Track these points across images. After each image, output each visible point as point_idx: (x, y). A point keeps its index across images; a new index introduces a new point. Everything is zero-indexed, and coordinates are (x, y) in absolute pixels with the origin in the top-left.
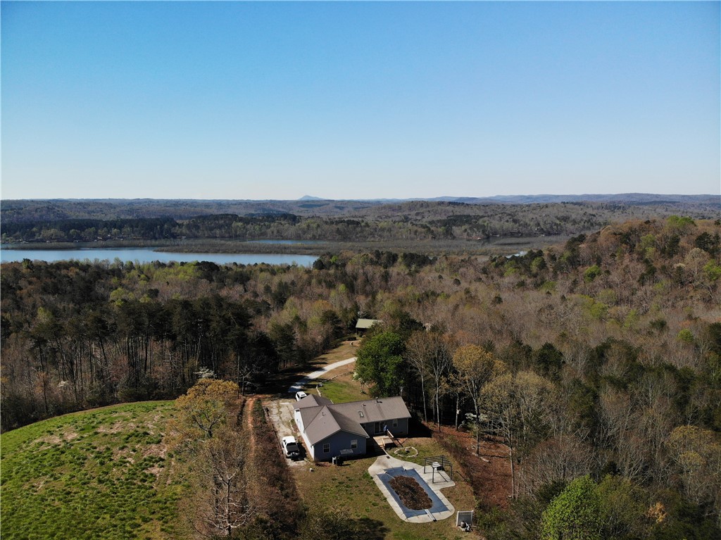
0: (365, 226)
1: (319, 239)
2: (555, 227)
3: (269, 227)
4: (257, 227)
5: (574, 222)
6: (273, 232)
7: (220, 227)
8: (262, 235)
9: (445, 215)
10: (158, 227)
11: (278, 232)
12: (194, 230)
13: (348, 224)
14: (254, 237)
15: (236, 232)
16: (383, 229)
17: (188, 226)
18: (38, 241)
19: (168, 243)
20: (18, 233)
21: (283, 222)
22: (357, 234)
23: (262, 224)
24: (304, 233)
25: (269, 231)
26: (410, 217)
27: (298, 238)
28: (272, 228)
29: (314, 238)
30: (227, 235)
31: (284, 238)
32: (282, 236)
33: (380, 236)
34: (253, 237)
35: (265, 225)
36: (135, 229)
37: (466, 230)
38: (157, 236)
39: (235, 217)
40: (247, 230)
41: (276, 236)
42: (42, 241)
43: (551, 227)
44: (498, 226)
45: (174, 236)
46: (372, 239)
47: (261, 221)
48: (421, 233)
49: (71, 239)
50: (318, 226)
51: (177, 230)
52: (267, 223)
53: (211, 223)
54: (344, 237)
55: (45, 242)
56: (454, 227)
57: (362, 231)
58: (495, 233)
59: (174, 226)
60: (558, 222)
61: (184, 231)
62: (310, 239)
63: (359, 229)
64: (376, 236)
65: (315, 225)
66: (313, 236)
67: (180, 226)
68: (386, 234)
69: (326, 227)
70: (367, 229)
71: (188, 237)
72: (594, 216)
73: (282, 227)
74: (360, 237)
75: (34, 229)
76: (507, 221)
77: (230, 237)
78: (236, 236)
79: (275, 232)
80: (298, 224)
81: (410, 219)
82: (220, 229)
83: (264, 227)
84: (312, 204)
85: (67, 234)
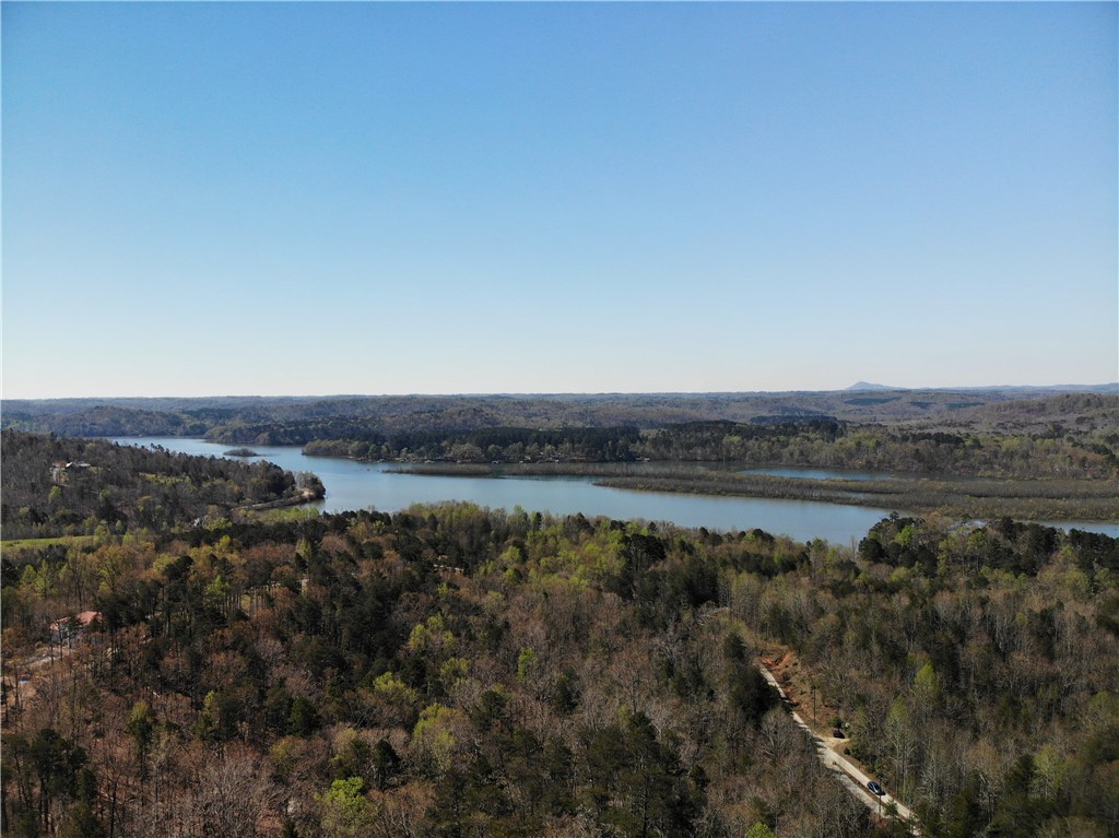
0: (972, 447)
1: (878, 470)
3: (785, 445)
4: (765, 445)
6: (792, 454)
7: (704, 443)
8: (774, 460)
10: (610, 442)
11: (802, 453)
12: (662, 449)
13: (938, 442)
14: (758, 460)
15: (728, 451)
16: (1011, 454)
17: (655, 442)
18: (447, 460)
19: (618, 471)
20: (422, 448)
21: (812, 436)
22: (956, 460)
23: (775, 439)
24: (851, 455)
25: (785, 452)
27: (839, 465)
28: (791, 447)
29: (869, 467)
31: (812, 466)
32: (808, 462)
33: (1006, 467)
34: (757, 463)
35: (779, 441)
36: (576, 445)
38: (607, 456)
39: (729, 427)
40: (747, 450)
41: (798, 462)
42: (453, 460)
45: (632, 458)
46: (989, 473)
47: (773, 433)
48: (1095, 463)
49: (489, 459)
50: (878, 444)
51: (636, 448)
52: (782, 438)
53: (690, 438)
54: (931, 468)
55: (455, 462)
57: (966, 457)
59: (634, 442)
61: (647, 449)
62: (862, 467)
63: (959, 452)
64: (997, 467)
65: (871, 443)
66: (868, 462)
67: (643, 440)
68: (1017, 463)
69: (893, 446)
70: (977, 452)
71: (653, 460)
73: (809, 444)
74: (963, 466)
75: (444, 444)
77: (719, 460)
78: (729, 459)
79: (797, 453)
80: (838, 440)
81: (1067, 431)
82: (703, 446)
83: (777, 445)
84: (869, 397)
85: (485, 451)
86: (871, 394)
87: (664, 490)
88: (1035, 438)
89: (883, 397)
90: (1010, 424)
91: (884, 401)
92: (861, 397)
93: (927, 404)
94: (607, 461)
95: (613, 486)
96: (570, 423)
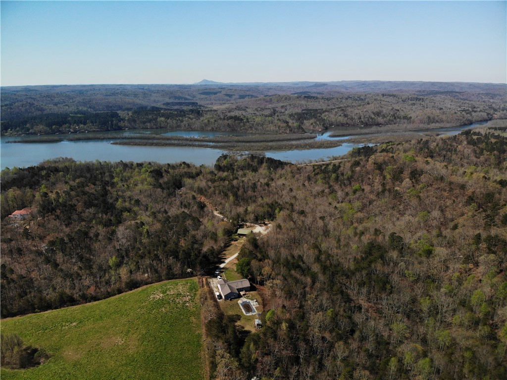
0: (246, 122)
1: (216, 131)
2: (370, 120)
3: (182, 121)
4: (175, 122)
5: (384, 116)
6: (185, 125)
7: (150, 121)
8: (177, 128)
9: (301, 108)
10: (109, 122)
11: (189, 125)
12: (133, 124)
13: (235, 120)
15: (161, 124)
16: (258, 124)
17: (129, 121)
18: (32, 134)
19: (118, 136)
20: (18, 129)
21: (191, 116)
22: (241, 127)
23: (177, 119)
24: (206, 125)
25: (182, 124)
26: (277, 109)
27: (202, 130)
28: (184, 122)
29: (213, 130)
30: (155, 127)
31: (193, 130)
32: (191, 128)
33: (256, 129)
34: (173, 129)
36: (95, 124)
37: (312, 124)
38: (109, 128)
39: (159, 113)
40: (168, 124)
41: (187, 128)
42: (35, 134)
43: (368, 120)
44: (333, 120)
45: (120, 129)
46: (251, 132)
47: (177, 116)
50: (215, 121)
51: (121, 124)
52: (181, 118)
54: (233, 130)
55: (37, 134)
56: (305, 121)
57: (244, 125)
58: (331, 124)
59: (120, 121)
60: (373, 116)
61: (126, 124)
62: (210, 130)
63: (242, 124)
64: (253, 129)
65: (213, 120)
66: (212, 128)
67: (123, 120)
68: (260, 128)
69: (220, 122)
70: (248, 124)
71: (130, 129)
72: (398, 110)
73: (191, 121)
74: (243, 129)
76: (340, 116)
77: (157, 128)
78: (161, 128)
79: (187, 125)
80: (202, 119)
81: (277, 112)
82: (150, 122)
83: (179, 121)
84: (209, 91)
85: (51, 129)
86: (210, 89)
88: (266, 116)
89: (214, 91)
90: (259, 109)
91: (215, 93)
92: (205, 91)
93: (232, 95)
94: (109, 131)
95: (120, 144)
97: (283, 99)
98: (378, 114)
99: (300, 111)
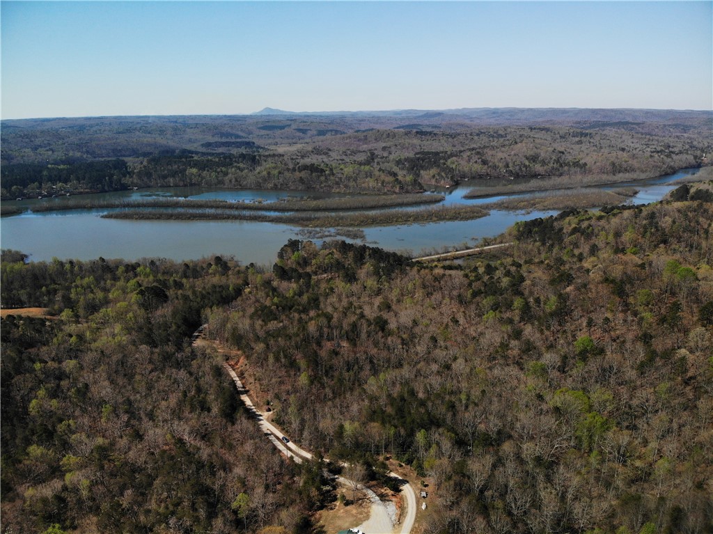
0: (329, 175)
1: (281, 189)
2: (524, 169)
3: (226, 174)
4: (214, 175)
5: (544, 163)
6: (230, 181)
7: (174, 174)
8: (218, 186)
9: (413, 150)
10: (107, 178)
11: (236, 181)
12: (145, 179)
13: (312, 172)
14: (211, 185)
15: (191, 179)
16: (349, 178)
17: (140, 174)
19: (117, 203)
21: (241, 165)
22: (322, 183)
23: (219, 170)
25: (226, 179)
26: (376, 152)
27: (259, 188)
28: (230, 176)
29: (275, 188)
30: (181, 184)
31: (244, 189)
32: (241, 185)
33: (346, 186)
34: (211, 187)
35: (222, 171)
36: (82, 182)
37: (434, 176)
38: (106, 188)
39: (185, 156)
41: (235, 186)
43: (520, 169)
44: (466, 169)
45: (124, 189)
46: (338, 190)
47: (218, 165)
48: (389, 183)
49: (14, 198)
50: (280, 173)
51: (127, 180)
52: (224, 169)
53: (164, 169)
54: (309, 188)
56: (422, 172)
57: (326, 180)
58: (463, 176)
59: (124, 176)
60: (527, 163)
61: (135, 181)
62: (272, 188)
63: (323, 178)
64: (341, 186)
65: (275, 172)
66: (275, 185)
67: (131, 174)
68: (352, 184)
69: (287, 174)
70: (332, 178)
71: (140, 188)
72: (563, 153)
73: (240, 173)
74: (325, 186)
76: (476, 162)
77: (185, 186)
78: (192, 185)
79: (234, 180)
80: (258, 169)
81: (377, 156)
82: (173, 176)
83: (221, 174)
84: (274, 124)
85: (10, 191)
86: (274, 121)
87: (153, 218)
88: (360, 164)
89: (280, 124)
90: (349, 152)
91: (282, 128)
92: (267, 124)
93: (306, 130)
94: (106, 192)
95: (117, 217)
96: (71, 154)
97: (385, 136)
98: (534, 159)
99: (411, 155)
